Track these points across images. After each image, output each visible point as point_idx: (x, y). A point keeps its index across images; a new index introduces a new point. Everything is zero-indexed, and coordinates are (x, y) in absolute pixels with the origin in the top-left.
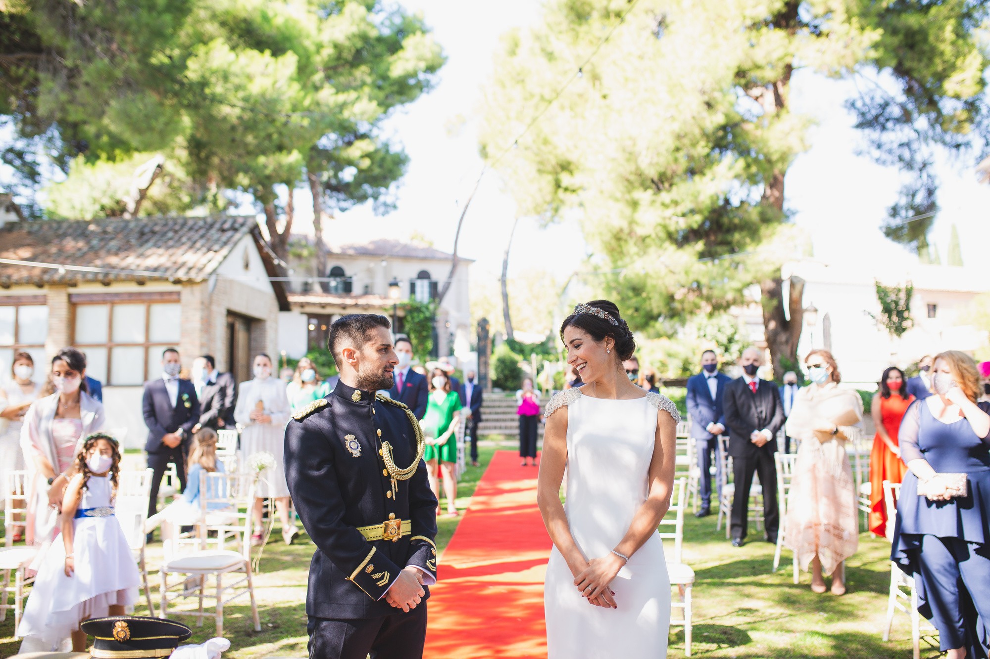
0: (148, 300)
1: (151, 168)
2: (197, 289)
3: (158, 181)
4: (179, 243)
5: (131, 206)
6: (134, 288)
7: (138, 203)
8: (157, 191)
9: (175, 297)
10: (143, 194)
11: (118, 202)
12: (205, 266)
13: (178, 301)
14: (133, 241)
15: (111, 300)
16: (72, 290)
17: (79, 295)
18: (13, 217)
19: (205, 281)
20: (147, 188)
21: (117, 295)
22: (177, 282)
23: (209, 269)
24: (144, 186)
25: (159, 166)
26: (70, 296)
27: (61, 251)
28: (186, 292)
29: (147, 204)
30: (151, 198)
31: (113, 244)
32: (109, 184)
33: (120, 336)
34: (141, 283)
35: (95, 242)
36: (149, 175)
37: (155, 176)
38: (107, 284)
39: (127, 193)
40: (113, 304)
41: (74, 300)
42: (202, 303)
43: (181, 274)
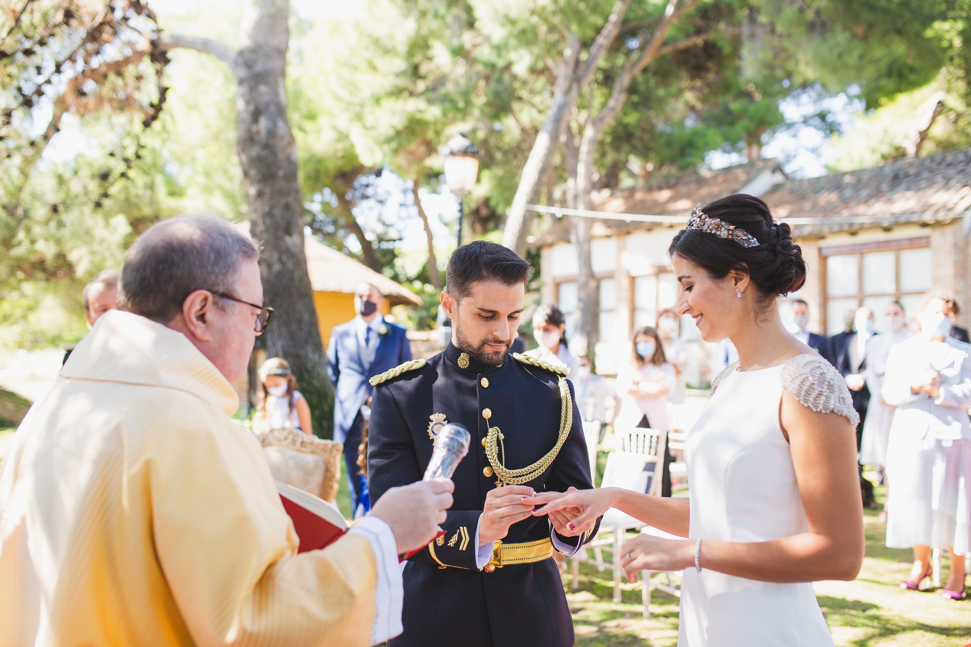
0: (897, 247)
1: (932, 105)
2: (949, 231)
3: (941, 119)
4: (931, 183)
5: (911, 150)
6: (881, 236)
7: (919, 146)
8: (941, 129)
9: (924, 241)
10: (924, 135)
11: (897, 149)
12: (956, 204)
13: (927, 246)
14: (885, 187)
15: (860, 251)
16: (822, 243)
17: (828, 248)
18: (778, 178)
19: (955, 221)
20: (929, 128)
21: (865, 244)
22: (924, 225)
23: (960, 208)
24: (924, 127)
25: (940, 103)
26: (820, 250)
27: (815, 204)
28: (936, 236)
29: (929, 147)
30: (933, 139)
31: (864, 193)
32: (886, 131)
33: (870, 287)
34: (887, 229)
35: (848, 193)
36: (930, 114)
37: (936, 114)
38: (853, 234)
39: (906, 137)
40: (862, 254)
41: (825, 252)
42: (955, 245)
43: (928, 217)
